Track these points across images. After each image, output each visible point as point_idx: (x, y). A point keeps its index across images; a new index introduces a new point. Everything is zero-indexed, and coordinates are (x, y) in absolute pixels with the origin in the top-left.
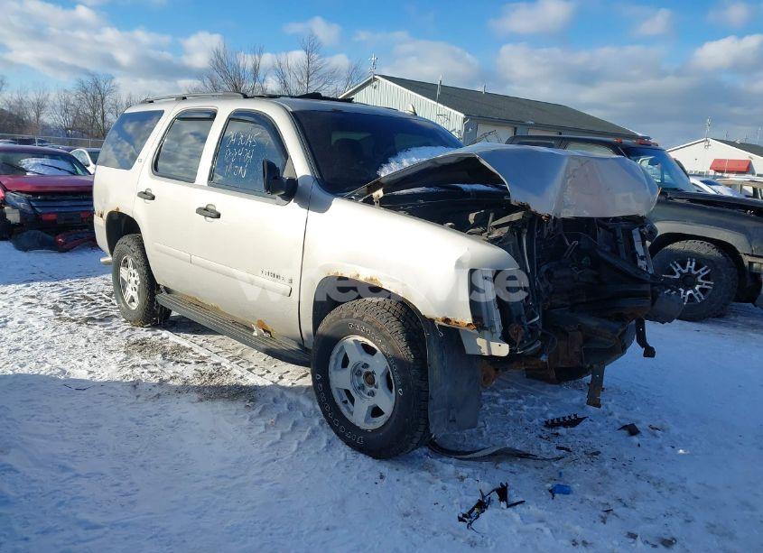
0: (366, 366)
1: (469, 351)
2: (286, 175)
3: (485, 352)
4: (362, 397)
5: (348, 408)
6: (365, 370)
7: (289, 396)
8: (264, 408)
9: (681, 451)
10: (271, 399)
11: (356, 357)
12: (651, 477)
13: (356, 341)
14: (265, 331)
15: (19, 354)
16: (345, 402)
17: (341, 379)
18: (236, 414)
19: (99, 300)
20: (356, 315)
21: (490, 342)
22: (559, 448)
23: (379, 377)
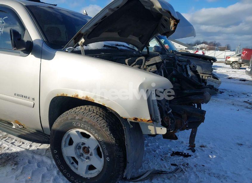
0: (83, 144)
1: (144, 133)
2: (25, 39)
4: (82, 160)
5: (74, 167)
6: (83, 146)
7: (37, 157)
8: (24, 168)
10: (27, 161)
11: (77, 140)
13: (77, 132)
14: (19, 125)
16: (73, 163)
17: (68, 152)
18: (7, 176)
20: (77, 118)
21: (156, 128)
22: (172, 165)
23: (92, 150)
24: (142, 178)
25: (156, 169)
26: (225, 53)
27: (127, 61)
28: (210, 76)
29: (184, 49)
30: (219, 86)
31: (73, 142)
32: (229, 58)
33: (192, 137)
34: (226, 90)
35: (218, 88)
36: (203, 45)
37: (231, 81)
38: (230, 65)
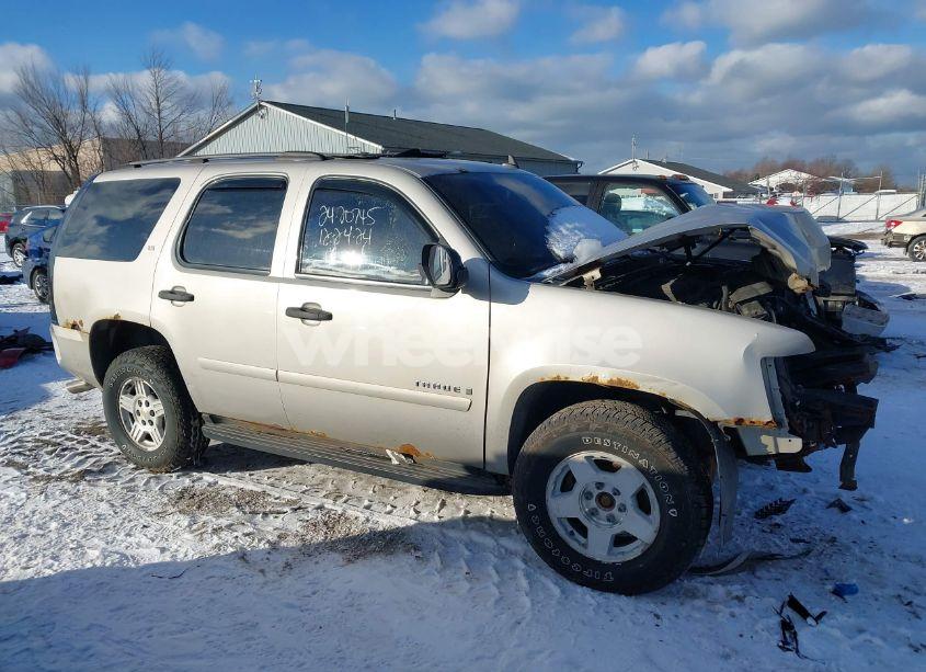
0: (600, 485)
1: (751, 452)
3: (771, 450)
4: (598, 524)
5: (576, 540)
6: (599, 491)
8: (440, 555)
9: (906, 520)
11: (586, 477)
12: (907, 556)
13: (589, 458)
15: (30, 541)
16: (572, 534)
17: (562, 507)
19: (69, 444)
20: (594, 426)
21: (778, 439)
22: (794, 541)
23: (626, 498)
24: (729, 567)
25: (757, 550)
26: (878, 201)
27: (666, 288)
28: (851, 299)
29: (721, 198)
30: (883, 329)
31: (574, 481)
32: (898, 223)
33: (848, 464)
34: (901, 338)
35: (881, 336)
36: (788, 176)
37: (916, 306)
38: (902, 250)
